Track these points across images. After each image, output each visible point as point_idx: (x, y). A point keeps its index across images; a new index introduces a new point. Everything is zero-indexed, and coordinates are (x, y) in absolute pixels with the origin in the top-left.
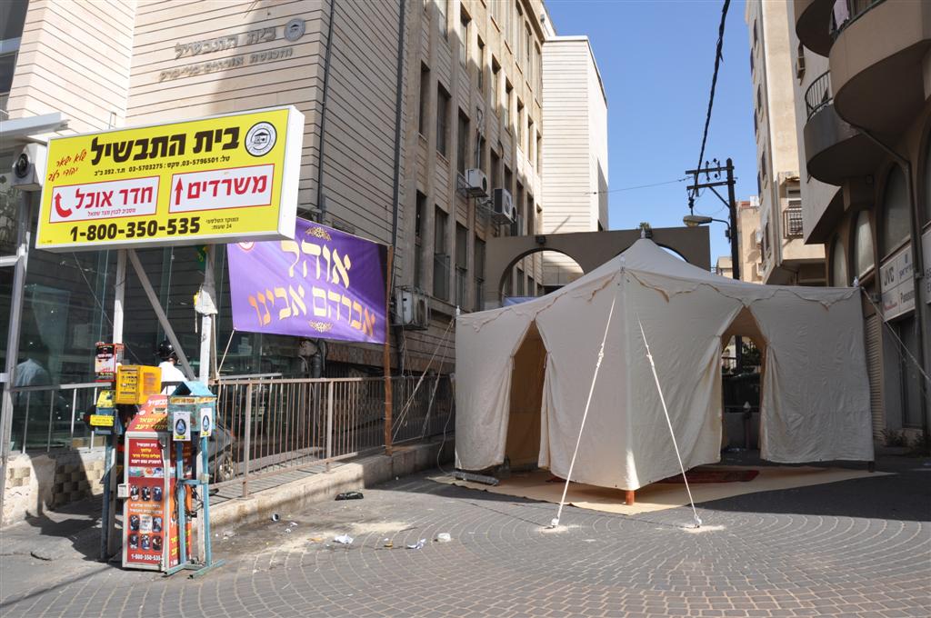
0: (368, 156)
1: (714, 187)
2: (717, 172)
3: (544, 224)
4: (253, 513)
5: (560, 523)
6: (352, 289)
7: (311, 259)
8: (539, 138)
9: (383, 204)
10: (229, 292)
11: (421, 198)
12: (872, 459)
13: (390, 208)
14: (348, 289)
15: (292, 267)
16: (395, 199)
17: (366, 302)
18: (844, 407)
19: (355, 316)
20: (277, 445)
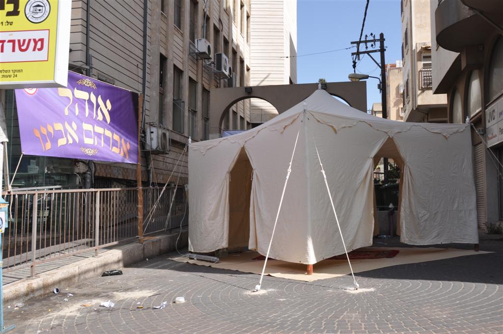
0: (123, 27)
1: (370, 54)
2: (373, 43)
3: (251, 80)
4: (39, 289)
5: (261, 288)
6: (113, 125)
7: (82, 102)
8: (248, 17)
9: (136, 63)
10: (18, 126)
11: (163, 59)
12: (477, 242)
13: (141, 66)
14: (109, 124)
15: (67, 108)
16: (144, 59)
17: (122, 134)
18: (458, 206)
19: (115, 144)
20: (58, 238)
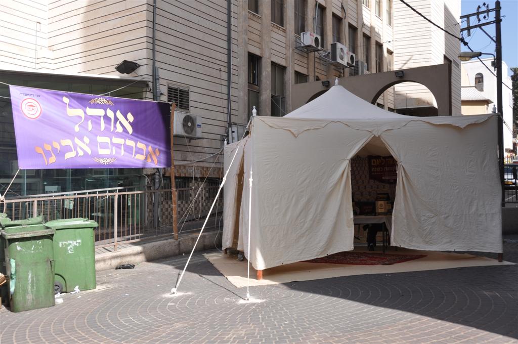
1: (482, 27)
2: (485, 14)
3: (395, 63)
9: (218, 67)
12: (500, 251)
13: (224, 69)
14: (131, 134)
15: (77, 125)
16: (229, 62)
17: (150, 142)
19: (139, 151)
